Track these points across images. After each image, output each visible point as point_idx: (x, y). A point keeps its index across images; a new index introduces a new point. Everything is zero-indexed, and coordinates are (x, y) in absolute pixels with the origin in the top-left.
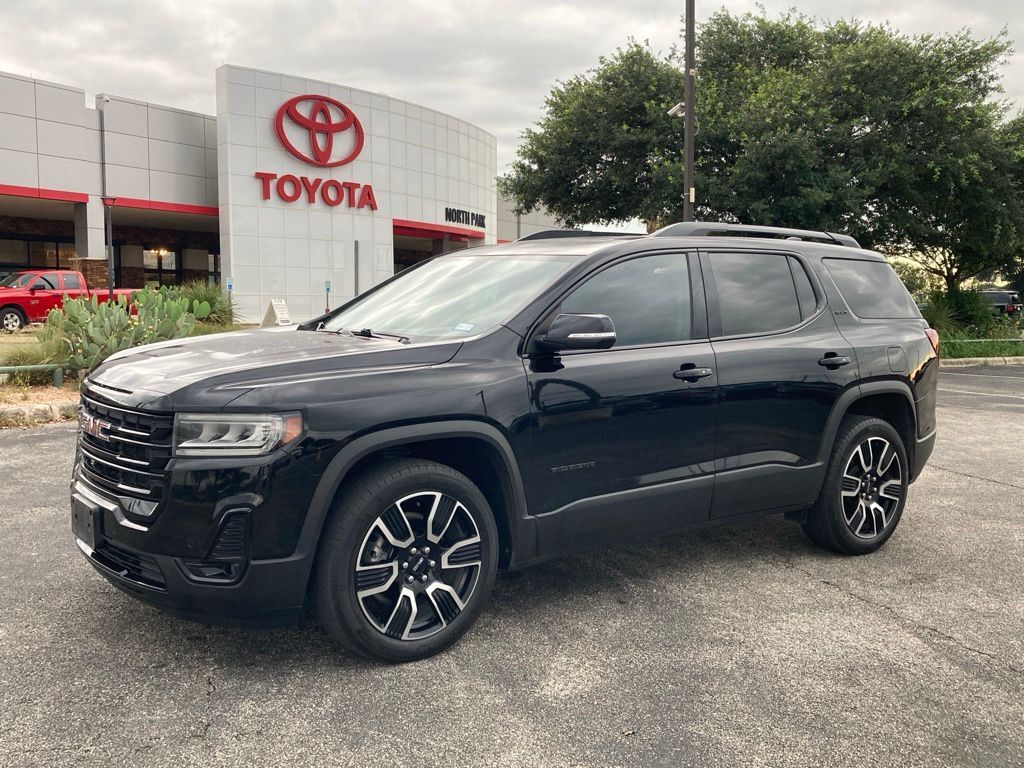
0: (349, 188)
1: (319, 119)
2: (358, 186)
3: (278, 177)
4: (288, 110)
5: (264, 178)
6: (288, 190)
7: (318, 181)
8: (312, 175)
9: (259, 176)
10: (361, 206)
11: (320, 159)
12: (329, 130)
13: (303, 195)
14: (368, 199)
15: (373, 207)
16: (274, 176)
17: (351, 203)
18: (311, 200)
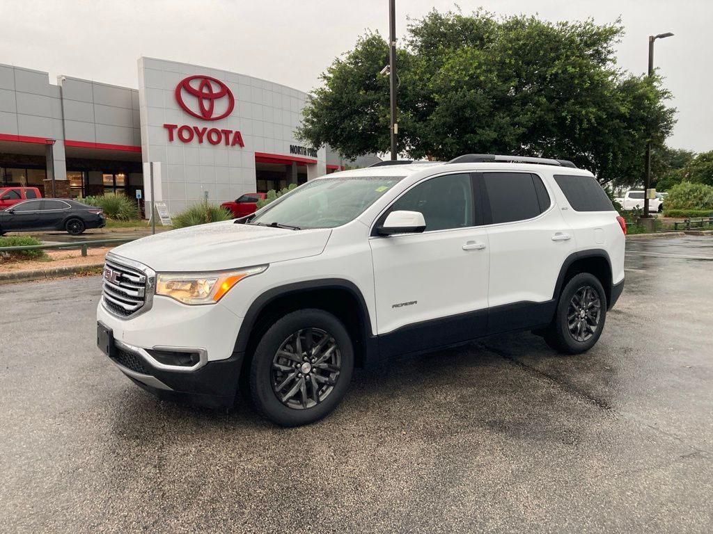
0: (226, 134)
1: (205, 91)
2: (231, 132)
3: (179, 127)
4: (185, 85)
5: (170, 128)
6: (186, 135)
7: (205, 129)
8: (201, 125)
9: (166, 126)
10: (233, 144)
11: (206, 116)
12: (212, 98)
13: (196, 137)
14: (238, 140)
15: (242, 145)
16: (176, 126)
17: (227, 143)
18: (201, 141)
